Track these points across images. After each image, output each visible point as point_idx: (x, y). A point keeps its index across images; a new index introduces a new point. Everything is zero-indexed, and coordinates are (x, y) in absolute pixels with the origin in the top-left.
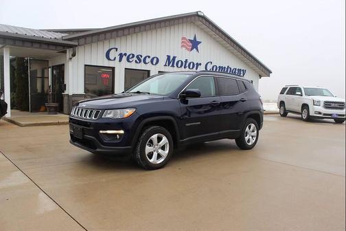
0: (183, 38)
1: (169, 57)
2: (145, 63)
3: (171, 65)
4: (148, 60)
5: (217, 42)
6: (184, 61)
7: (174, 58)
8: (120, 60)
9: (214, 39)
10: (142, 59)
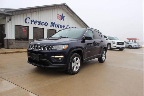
0: (58, 15)
1: (52, 23)
2: (42, 25)
3: (53, 26)
4: (43, 24)
5: (72, 17)
6: (58, 24)
7: (54, 23)
8: (31, 23)
9: (70, 15)
10: (41, 23)
